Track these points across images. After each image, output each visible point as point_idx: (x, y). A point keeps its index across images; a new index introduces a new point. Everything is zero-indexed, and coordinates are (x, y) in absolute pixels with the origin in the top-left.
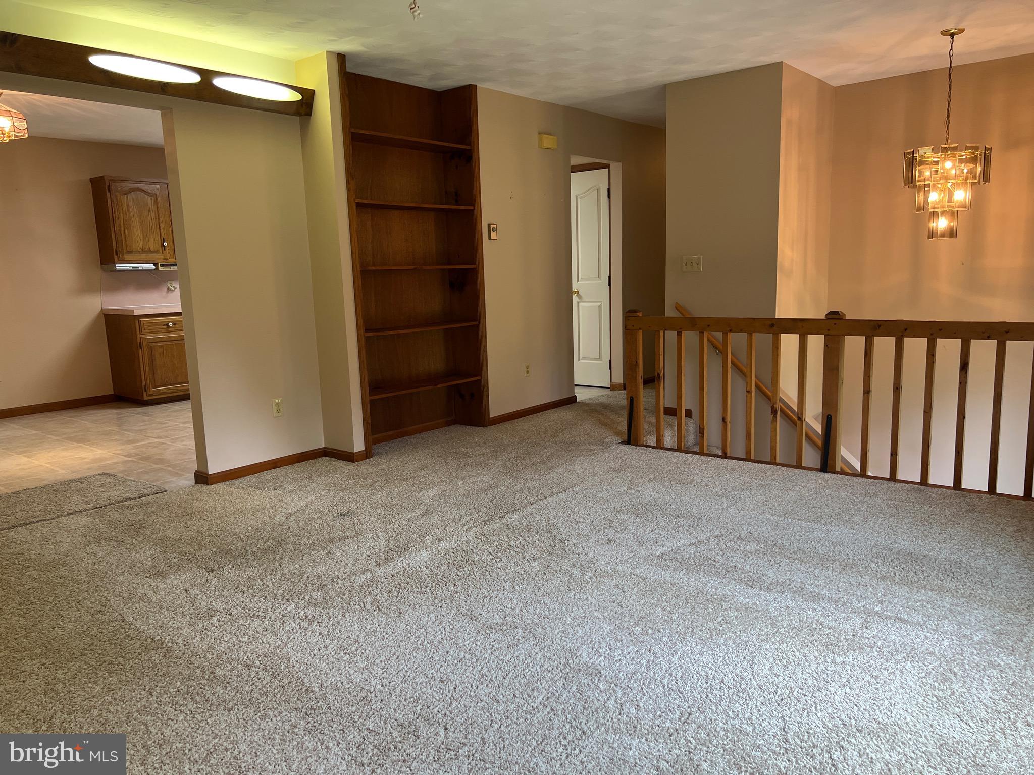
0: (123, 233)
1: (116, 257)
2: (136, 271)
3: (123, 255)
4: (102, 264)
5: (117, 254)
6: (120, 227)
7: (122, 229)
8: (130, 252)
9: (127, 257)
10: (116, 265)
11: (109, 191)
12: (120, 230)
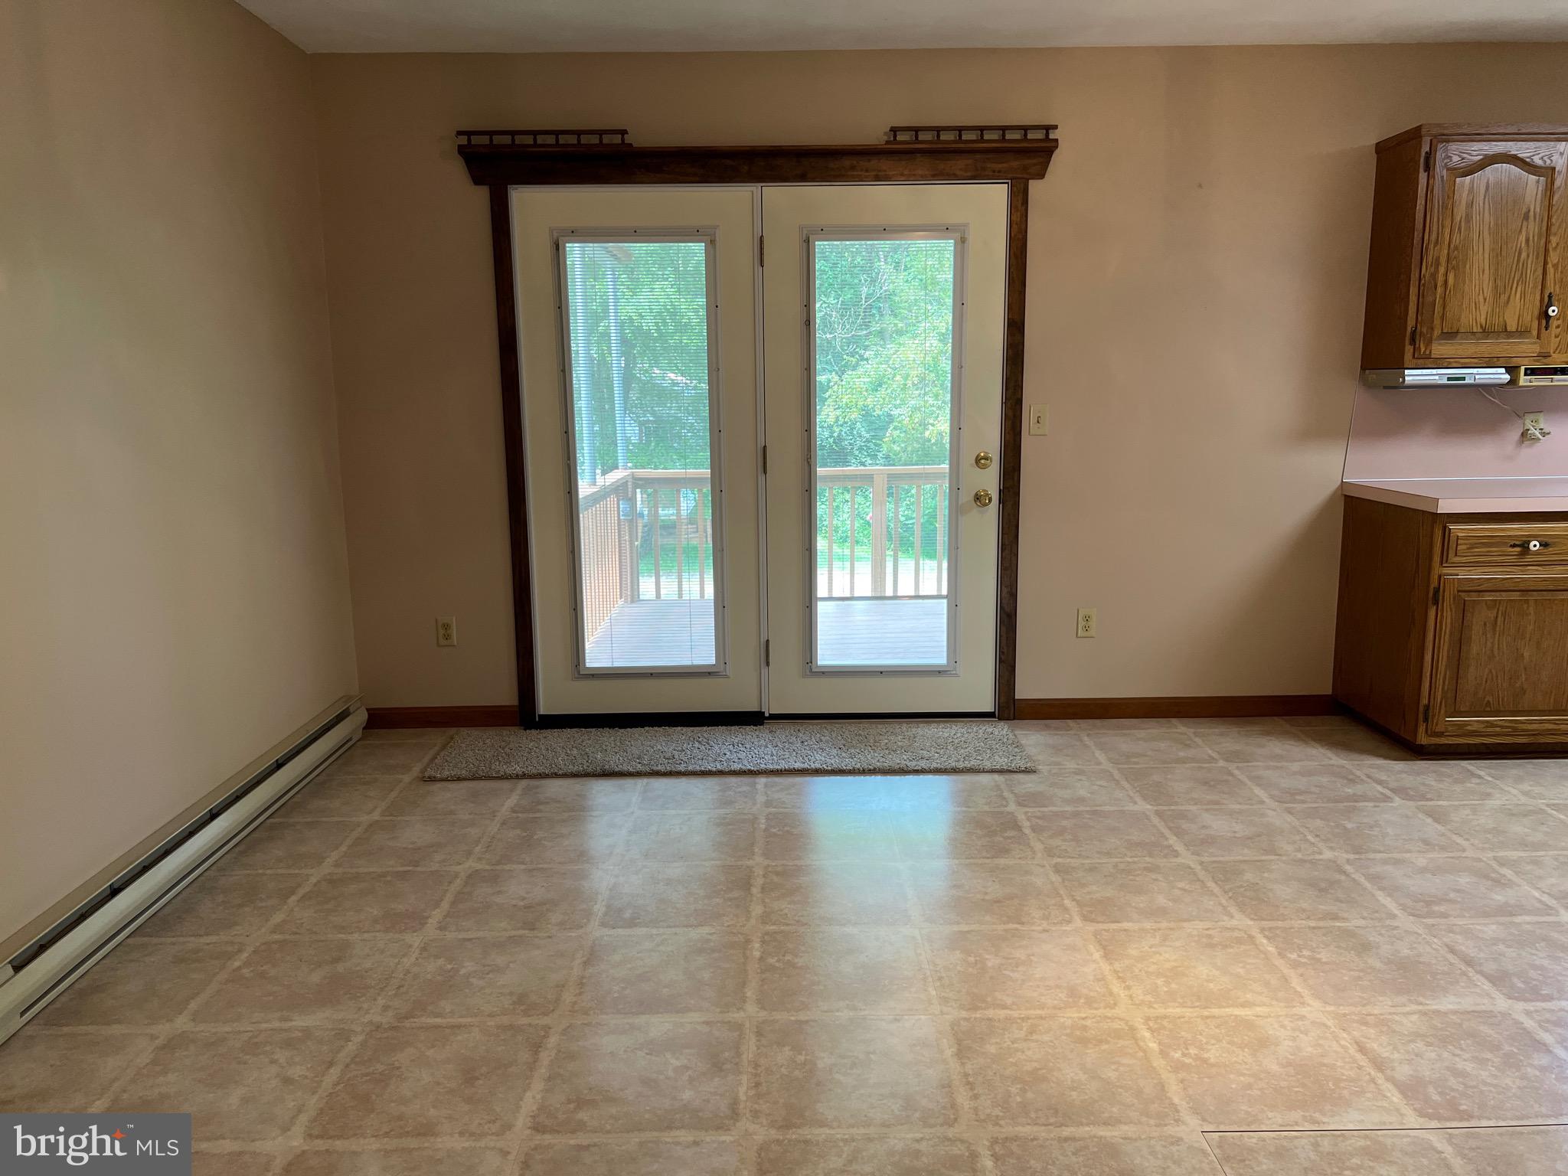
0: (1440, 283)
1: (1409, 349)
2: (1456, 389)
3: (1429, 342)
4: (1363, 368)
5: (1413, 341)
6: (1438, 264)
7: (1442, 270)
8: (1451, 335)
9: (1439, 349)
10: (1407, 372)
11: (1427, 168)
12: (1434, 276)
